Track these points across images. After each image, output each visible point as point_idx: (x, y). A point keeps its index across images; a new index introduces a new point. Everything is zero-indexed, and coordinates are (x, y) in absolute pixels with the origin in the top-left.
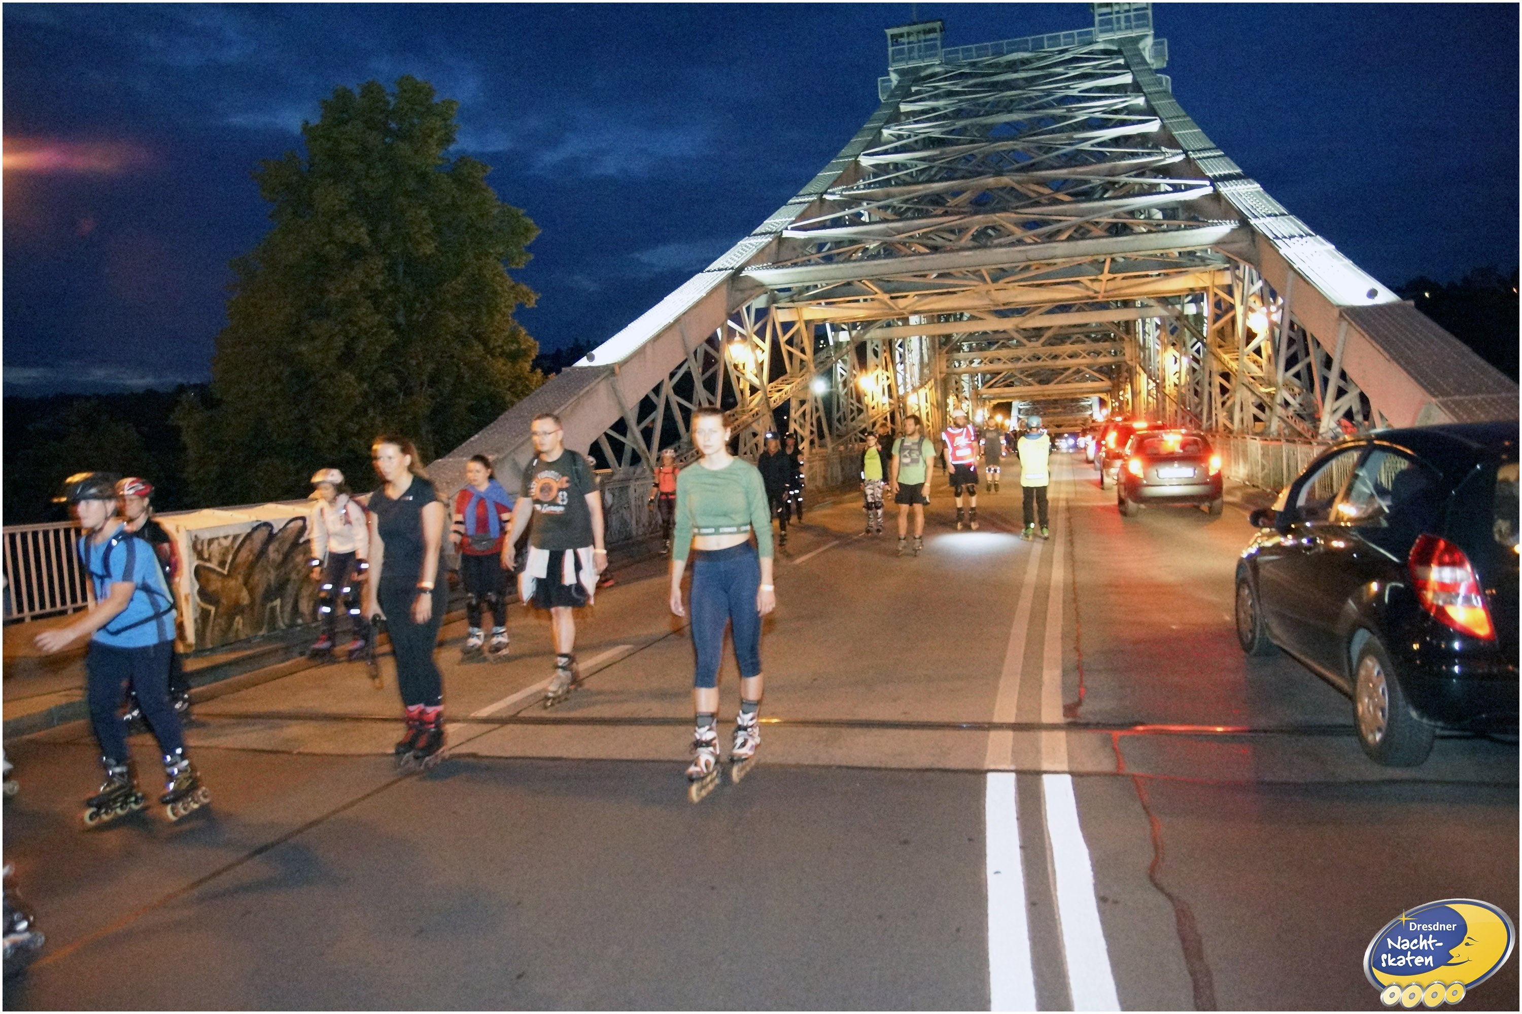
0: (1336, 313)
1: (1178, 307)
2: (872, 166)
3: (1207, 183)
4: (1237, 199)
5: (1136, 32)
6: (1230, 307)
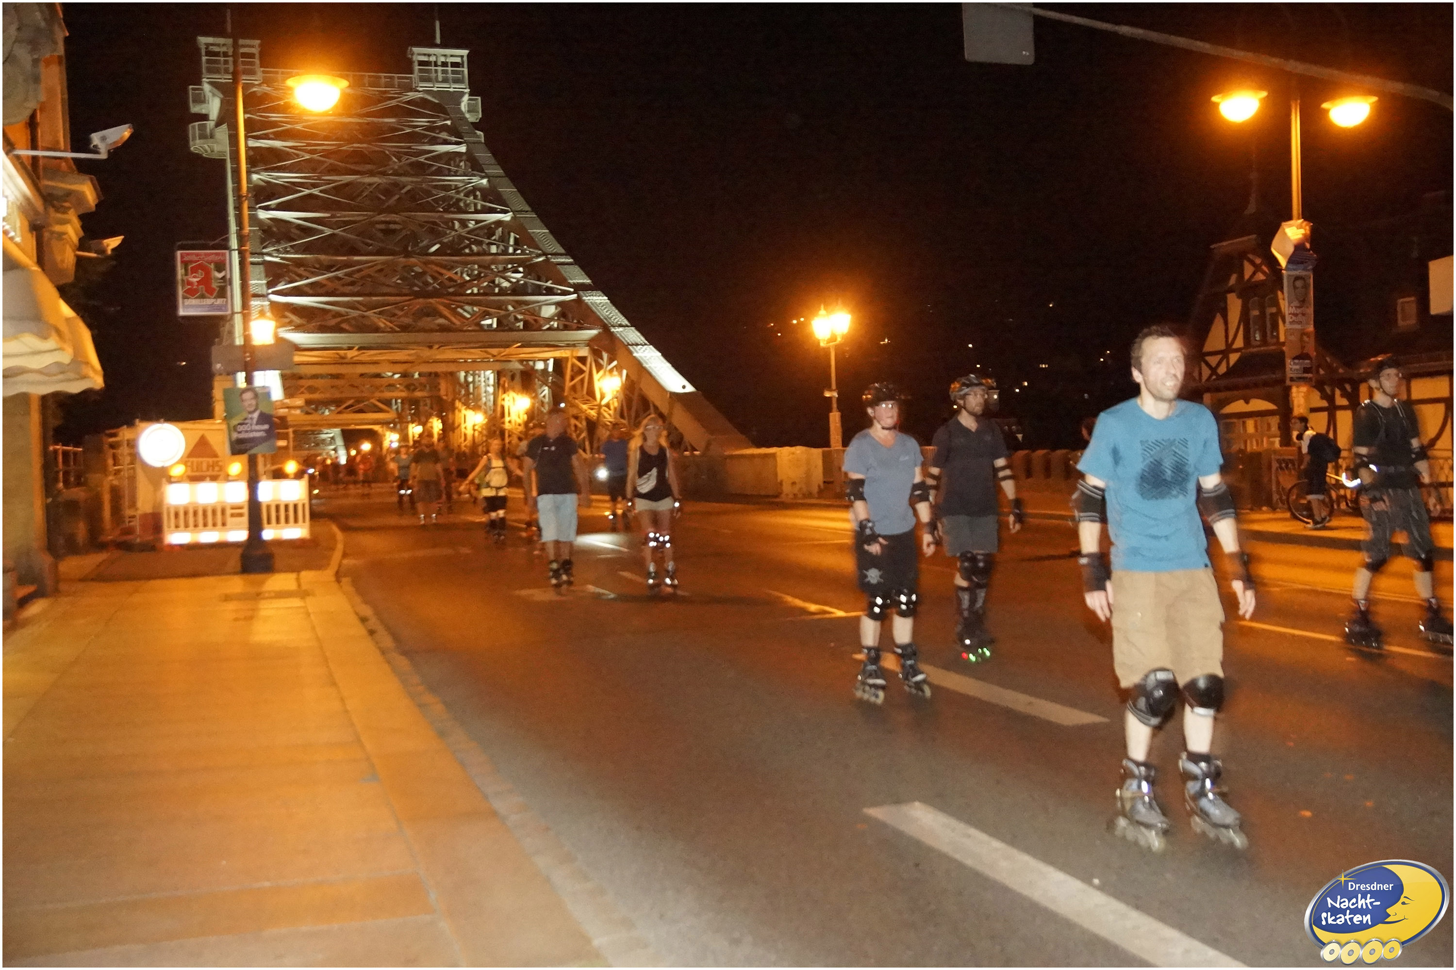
0: (668, 395)
1: (531, 363)
2: (268, 219)
3: (572, 290)
4: (595, 307)
5: (453, 88)
6: (582, 372)
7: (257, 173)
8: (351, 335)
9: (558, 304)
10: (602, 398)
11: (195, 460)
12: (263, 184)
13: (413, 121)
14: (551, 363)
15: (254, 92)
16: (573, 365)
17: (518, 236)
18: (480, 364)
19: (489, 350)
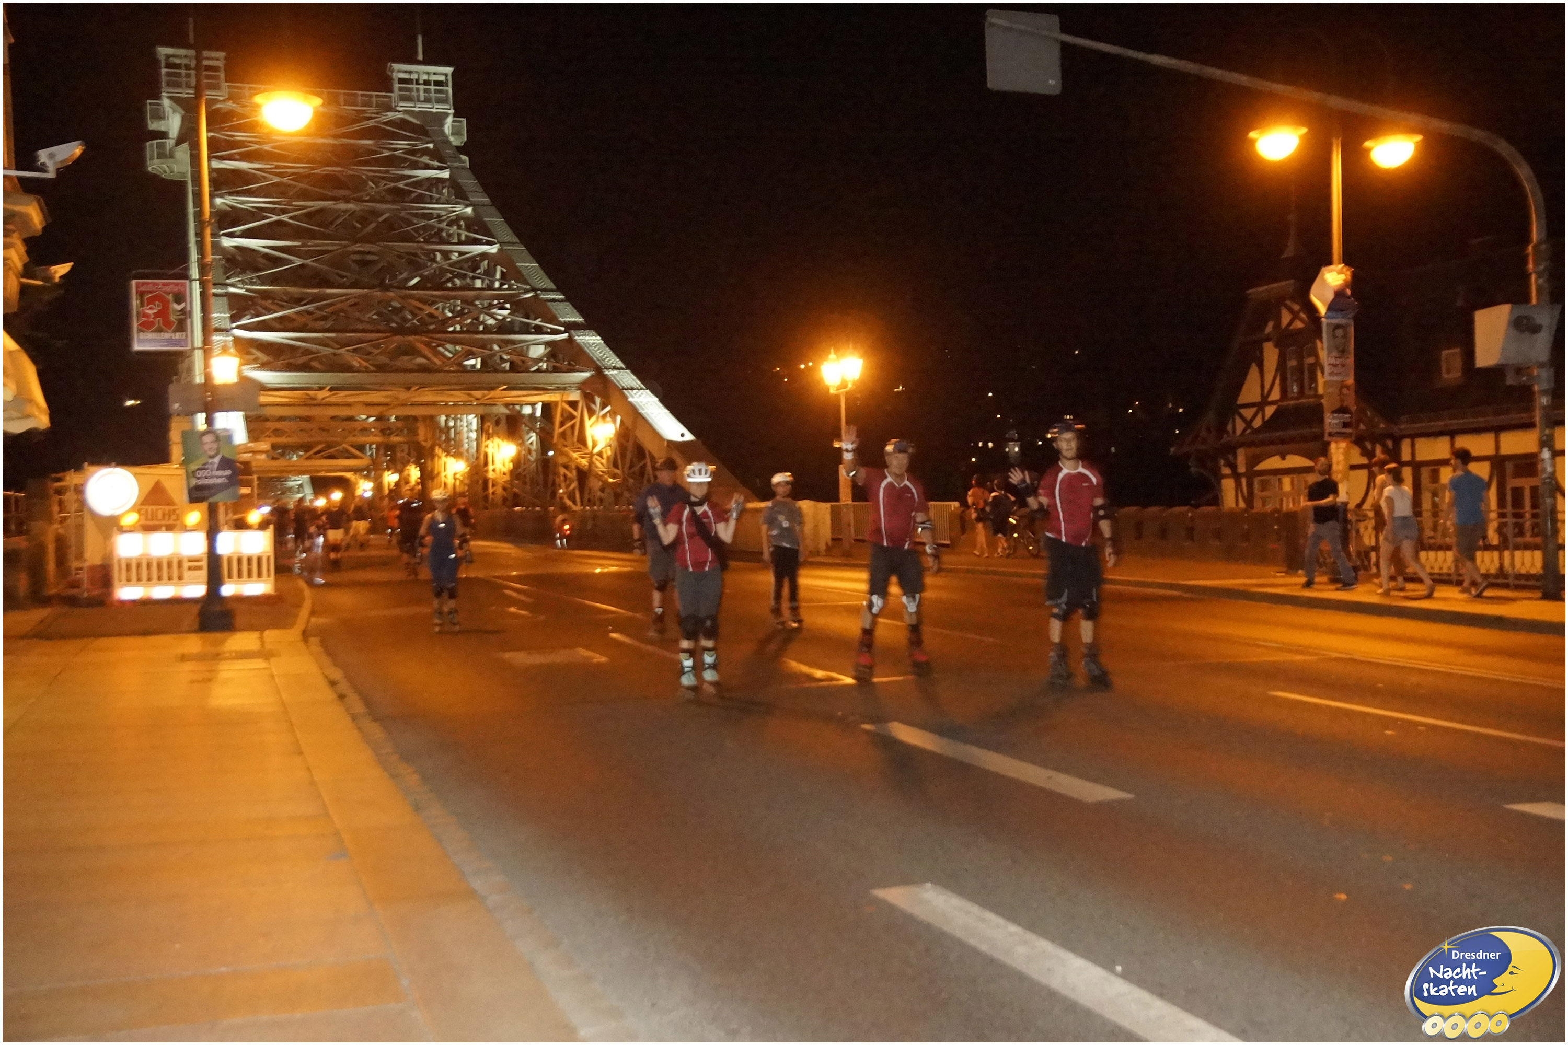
0: (666, 444)
1: (518, 407)
2: (232, 247)
3: (563, 329)
4: (588, 348)
5: (437, 108)
6: (572, 417)
7: (221, 196)
8: (321, 374)
9: (547, 344)
10: (594, 446)
11: (150, 508)
12: (228, 208)
13: (392, 144)
14: (539, 407)
15: (218, 109)
16: (563, 410)
17: (505, 270)
18: (462, 407)
19: (473, 393)
